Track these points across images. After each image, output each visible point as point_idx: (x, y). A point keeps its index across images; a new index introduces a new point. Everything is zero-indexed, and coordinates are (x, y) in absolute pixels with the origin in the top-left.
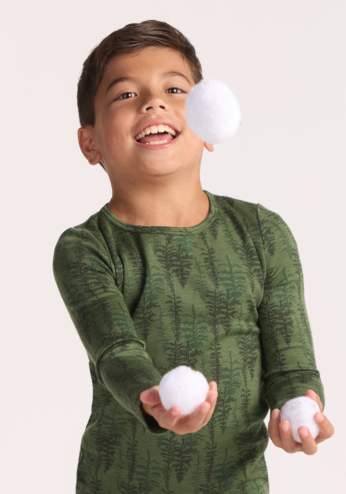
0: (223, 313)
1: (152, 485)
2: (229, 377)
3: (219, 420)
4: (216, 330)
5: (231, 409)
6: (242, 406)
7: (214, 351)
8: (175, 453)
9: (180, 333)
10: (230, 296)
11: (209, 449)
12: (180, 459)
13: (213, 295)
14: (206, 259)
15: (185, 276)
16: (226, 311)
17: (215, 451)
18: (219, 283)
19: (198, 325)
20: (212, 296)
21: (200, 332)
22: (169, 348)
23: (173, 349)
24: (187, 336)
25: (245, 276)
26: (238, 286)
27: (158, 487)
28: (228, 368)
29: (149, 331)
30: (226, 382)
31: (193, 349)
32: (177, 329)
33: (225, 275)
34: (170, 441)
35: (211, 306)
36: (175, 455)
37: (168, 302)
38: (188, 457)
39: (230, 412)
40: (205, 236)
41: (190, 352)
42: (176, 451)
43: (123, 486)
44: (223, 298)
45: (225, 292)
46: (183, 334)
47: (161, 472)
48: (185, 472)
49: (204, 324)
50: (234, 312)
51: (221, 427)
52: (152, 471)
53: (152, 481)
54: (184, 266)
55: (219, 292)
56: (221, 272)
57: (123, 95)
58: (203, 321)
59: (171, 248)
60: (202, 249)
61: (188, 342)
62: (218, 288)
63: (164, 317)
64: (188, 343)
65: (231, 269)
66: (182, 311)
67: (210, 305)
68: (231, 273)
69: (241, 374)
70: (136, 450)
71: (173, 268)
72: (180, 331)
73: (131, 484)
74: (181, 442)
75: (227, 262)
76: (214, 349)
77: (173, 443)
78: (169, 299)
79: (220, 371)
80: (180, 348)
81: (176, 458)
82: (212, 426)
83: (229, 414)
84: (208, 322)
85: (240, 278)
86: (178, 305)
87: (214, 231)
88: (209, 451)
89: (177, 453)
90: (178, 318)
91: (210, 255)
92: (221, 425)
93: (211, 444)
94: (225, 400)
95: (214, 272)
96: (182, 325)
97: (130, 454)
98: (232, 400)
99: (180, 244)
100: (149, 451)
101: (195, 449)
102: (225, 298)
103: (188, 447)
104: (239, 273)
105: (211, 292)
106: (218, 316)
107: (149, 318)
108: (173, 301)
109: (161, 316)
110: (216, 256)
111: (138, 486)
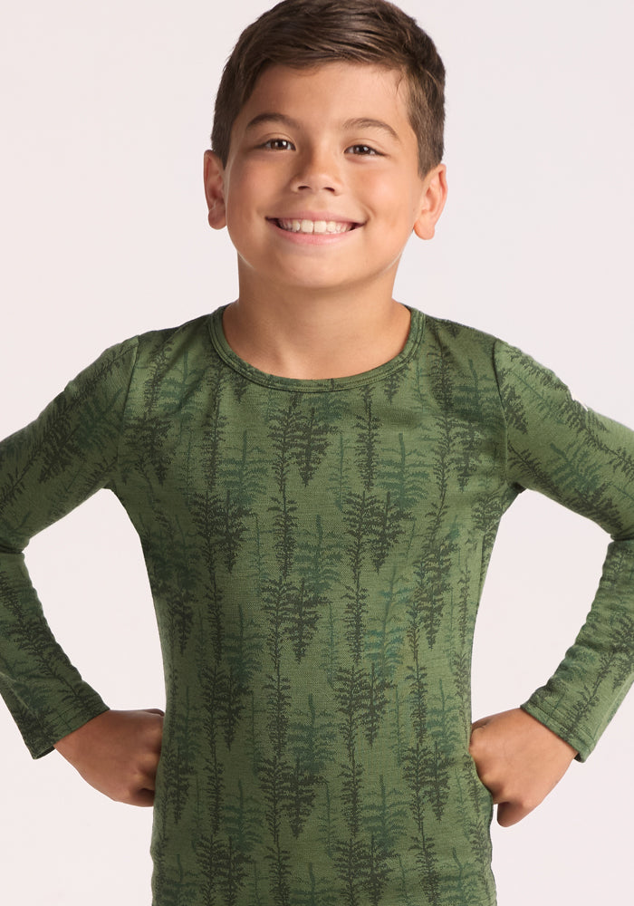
0: (376, 532)
1: (250, 841)
2: (379, 646)
3: (363, 723)
4: (358, 563)
5: (386, 702)
6: (413, 695)
7: (353, 601)
8: (285, 784)
9: (291, 564)
10: (392, 505)
11: (347, 776)
12: (294, 795)
13: (358, 500)
14: (361, 436)
15: (313, 465)
16: (380, 529)
17: (360, 780)
18: (373, 481)
19: (327, 552)
20: (358, 504)
21: (327, 563)
22: (269, 589)
23: (275, 590)
24: (302, 570)
25: (429, 471)
26: (411, 488)
27: (261, 842)
28: (376, 630)
29: (236, 558)
30: (375, 654)
31: (311, 595)
32: (286, 557)
33: (389, 469)
34: (274, 764)
35: (354, 520)
36: (284, 788)
37: (270, 509)
38: (309, 791)
39: (387, 708)
40: (371, 393)
41: (305, 599)
42: (286, 780)
43: (201, 845)
44: (378, 508)
45: (383, 498)
46: (296, 565)
47: (263, 818)
48: (305, 818)
49: (337, 550)
50: (398, 533)
51: (367, 736)
52: (249, 816)
53: (250, 833)
54: (313, 448)
55: (371, 497)
56: (382, 462)
57: (273, 142)
58: (338, 545)
59: (297, 414)
60: (359, 418)
61: (303, 581)
62: (369, 490)
63: (264, 535)
64: (303, 583)
65: (403, 459)
66: (296, 526)
67: (351, 517)
68: (401, 465)
69: (406, 640)
70: (222, 779)
71: (294, 450)
72: (292, 560)
73: (215, 839)
74: (294, 765)
75: (398, 446)
76: (353, 598)
77: (280, 767)
78: (274, 504)
79: (362, 635)
80: (289, 589)
81: (288, 793)
82: (350, 735)
83: (384, 712)
84: (346, 547)
85: (417, 474)
86: (290, 514)
87: (392, 386)
88: (346, 780)
89: (289, 784)
90: (290, 538)
91: (370, 430)
92: (368, 732)
93: (351, 767)
94: (374, 687)
95: (369, 461)
96: (297, 550)
97: (213, 788)
98: (388, 686)
99: (313, 409)
100: (240, 782)
101: (321, 778)
102: (382, 508)
103: (307, 774)
104: (418, 466)
105: (355, 495)
106: (364, 537)
107: (237, 534)
108: (282, 508)
109: (259, 532)
110: (380, 433)
111: (226, 842)
